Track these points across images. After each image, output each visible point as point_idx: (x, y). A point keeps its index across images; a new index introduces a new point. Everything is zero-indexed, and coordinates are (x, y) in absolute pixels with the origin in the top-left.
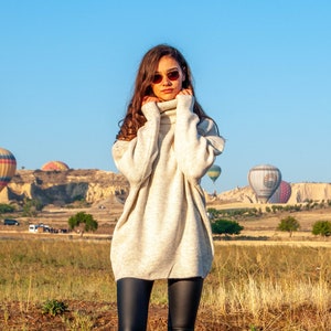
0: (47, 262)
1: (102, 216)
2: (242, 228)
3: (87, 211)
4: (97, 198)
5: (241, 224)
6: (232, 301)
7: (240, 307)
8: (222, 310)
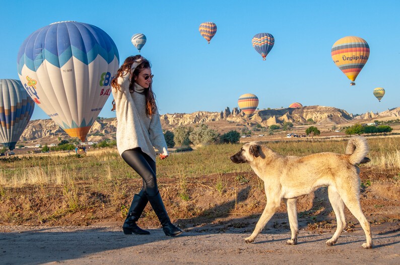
0: (296, 151)
1: (322, 128)
2: (392, 129)
3: (314, 126)
4: (319, 119)
5: (391, 127)
6: (388, 162)
7: (393, 165)
8: (384, 167)
